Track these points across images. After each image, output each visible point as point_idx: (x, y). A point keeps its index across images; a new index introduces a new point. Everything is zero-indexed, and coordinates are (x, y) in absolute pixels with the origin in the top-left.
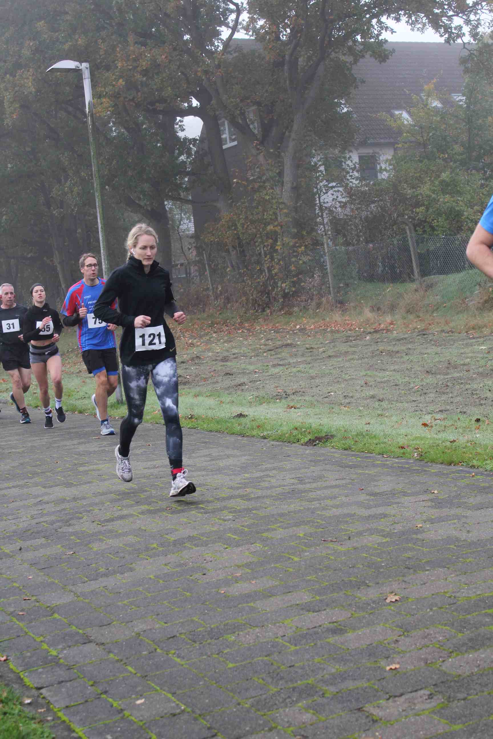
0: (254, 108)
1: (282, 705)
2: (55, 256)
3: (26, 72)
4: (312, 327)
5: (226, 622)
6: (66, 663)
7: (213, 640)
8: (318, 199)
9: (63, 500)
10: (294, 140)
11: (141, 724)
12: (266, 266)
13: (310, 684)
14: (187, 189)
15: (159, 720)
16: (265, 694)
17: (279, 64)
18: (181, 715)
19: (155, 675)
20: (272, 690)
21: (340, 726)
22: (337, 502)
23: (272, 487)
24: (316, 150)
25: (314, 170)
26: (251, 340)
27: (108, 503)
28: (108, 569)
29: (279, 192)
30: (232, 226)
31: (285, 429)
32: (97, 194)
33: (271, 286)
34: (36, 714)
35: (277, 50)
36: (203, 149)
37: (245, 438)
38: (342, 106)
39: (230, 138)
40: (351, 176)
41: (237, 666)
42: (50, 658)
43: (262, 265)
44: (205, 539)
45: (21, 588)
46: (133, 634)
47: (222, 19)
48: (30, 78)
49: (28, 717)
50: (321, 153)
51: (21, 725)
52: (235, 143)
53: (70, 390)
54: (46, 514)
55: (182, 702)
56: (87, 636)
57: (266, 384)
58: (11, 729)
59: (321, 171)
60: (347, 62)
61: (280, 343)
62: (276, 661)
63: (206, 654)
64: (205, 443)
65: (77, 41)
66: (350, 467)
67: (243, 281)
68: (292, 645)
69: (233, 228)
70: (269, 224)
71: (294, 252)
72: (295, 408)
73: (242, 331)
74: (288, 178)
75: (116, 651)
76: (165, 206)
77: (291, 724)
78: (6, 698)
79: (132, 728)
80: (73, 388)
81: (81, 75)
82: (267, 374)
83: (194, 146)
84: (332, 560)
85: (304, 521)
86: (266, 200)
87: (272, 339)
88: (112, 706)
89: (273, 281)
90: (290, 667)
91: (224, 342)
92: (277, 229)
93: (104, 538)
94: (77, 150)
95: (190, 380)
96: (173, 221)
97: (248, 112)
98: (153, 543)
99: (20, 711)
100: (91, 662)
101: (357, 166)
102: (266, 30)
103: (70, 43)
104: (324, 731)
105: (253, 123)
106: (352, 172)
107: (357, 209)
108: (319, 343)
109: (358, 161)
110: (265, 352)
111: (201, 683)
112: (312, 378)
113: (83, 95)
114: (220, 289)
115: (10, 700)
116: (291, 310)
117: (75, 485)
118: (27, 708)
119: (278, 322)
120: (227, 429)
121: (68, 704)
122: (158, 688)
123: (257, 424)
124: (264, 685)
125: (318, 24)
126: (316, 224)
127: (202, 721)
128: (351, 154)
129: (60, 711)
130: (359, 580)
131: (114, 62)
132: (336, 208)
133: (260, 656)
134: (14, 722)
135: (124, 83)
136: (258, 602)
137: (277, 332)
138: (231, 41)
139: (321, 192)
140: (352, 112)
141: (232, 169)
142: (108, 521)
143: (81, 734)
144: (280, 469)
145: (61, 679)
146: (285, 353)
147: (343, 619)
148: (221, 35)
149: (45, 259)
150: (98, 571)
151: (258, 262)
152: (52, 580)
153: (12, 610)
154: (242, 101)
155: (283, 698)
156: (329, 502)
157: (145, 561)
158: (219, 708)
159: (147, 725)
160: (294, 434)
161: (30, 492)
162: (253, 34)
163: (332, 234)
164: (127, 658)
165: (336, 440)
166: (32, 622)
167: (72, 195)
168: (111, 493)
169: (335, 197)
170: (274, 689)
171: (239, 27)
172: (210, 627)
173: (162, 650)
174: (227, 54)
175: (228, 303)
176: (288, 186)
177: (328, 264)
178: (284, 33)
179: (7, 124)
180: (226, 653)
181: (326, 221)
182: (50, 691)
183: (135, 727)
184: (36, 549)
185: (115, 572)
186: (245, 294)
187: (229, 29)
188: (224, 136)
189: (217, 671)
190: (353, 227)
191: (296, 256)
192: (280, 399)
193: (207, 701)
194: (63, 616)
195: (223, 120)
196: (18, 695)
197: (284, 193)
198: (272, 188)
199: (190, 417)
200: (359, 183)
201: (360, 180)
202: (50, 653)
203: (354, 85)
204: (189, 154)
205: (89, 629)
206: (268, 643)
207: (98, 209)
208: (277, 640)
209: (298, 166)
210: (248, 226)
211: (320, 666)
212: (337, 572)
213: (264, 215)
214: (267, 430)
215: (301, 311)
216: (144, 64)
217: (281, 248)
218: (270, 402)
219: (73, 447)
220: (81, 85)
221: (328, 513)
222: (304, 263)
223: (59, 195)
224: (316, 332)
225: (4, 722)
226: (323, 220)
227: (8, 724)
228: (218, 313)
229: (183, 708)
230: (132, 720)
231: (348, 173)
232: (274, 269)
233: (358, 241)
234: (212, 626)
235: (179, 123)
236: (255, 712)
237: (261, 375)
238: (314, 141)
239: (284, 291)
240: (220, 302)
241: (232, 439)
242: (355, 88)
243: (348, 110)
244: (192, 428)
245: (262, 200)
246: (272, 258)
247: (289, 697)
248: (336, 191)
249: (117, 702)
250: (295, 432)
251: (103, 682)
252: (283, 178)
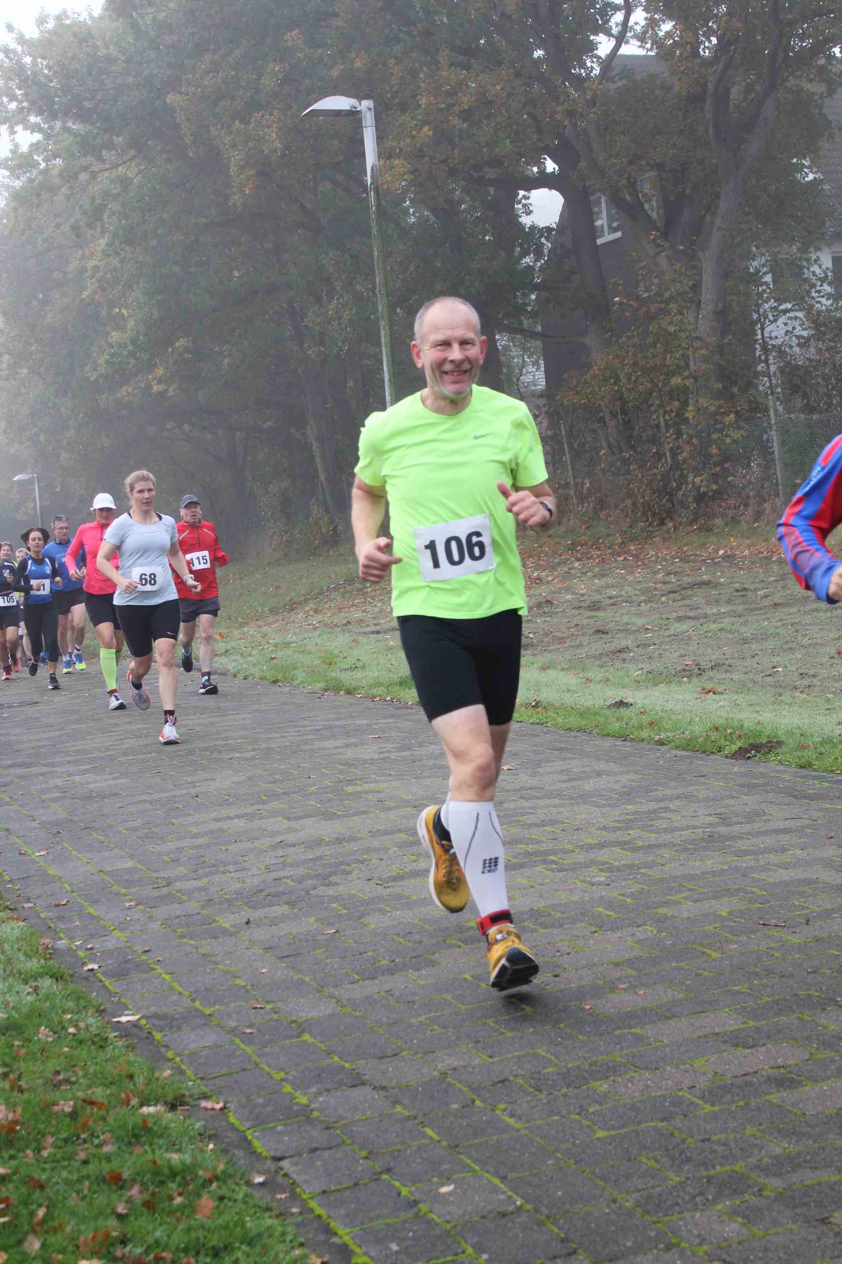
0: (653, 173)
1: (689, 1206)
2: (308, 427)
3: (267, 117)
4: (746, 552)
5: (594, 1059)
6: (323, 1119)
7: (570, 1089)
8: (759, 332)
9: (319, 842)
10: (720, 229)
11: (448, 1227)
12: (667, 447)
13: (737, 1173)
14: (534, 315)
15: (477, 1222)
16: (659, 1186)
17: (696, 99)
18: (515, 1215)
19: (472, 1146)
20: (672, 1180)
21: (789, 1248)
22: (787, 858)
23: (674, 830)
24: (757, 247)
25: (755, 281)
26: (639, 573)
27: (395, 849)
28: (393, 961)
29: (692, 320)
30: (610, 378)
31: (697, 729)
32: (382, 323)
33: (675, 481)
34: (272, 1201)
35: (693, 73)
36: (562, 246)
37: (628, 744)
38: (806, 170)
39: (610, 227)
40: (819, 292)
41: (611, 1136)
42: (295, 1108)
43: (661, 445)
44: (559, 915)
45: (249, 987)
46: (435, 1073)
47: (600, 22)
48: (275, 125)
49: (260, 1207)
50: (768, 251)
51: (248, 1219)
52: (619, 234)
53: (332, 654)
54: (292, 865)
55: (517, 1193)
56: (358, 1074)
57: (664, 650)
58: (231, 1224)
59: (766, 283)
60: (814, 94)
61: (690, 580)
62: (678, 1129)
63: (558, 1113)
64: (561, 749)
65: (352, 62)
66: (810, 797)
67: (628, 472)
68: (706, 1103)
69: (612, 381)
70: (674, 374)
71: (716, 422)
72: (714, 693)
73: (625, 559)
74: (707, 295)
75: (405, 1102)
76: (495, 341)
77: (704, 1239)
78: (223, 1172)
79: (432, 1233)
80: (336, 652)
81: (360, 121)
82: (667, 633)
83: (547, 241)
84: (777, 958)
85: (728, 890)
86: (671, 334)
87: (676, 573)
88: (399, 1194)
89: (679, 472)
90: (703, 1141)
91: (594, 576)
92: (688, 384)
93: (388, 909)
94: (349, 246)
95: (535, 641)
96: (509, 367)
97: (641, 181)
98: (469, 920)
99: (246, 1196)
100: (364, 1118)
101: (830, 274)
102: (674, 41)
103: (342, 67)
104: (760, 1254)
105: (649, 201)
106: (821, 285)
107: (828, 349)
108: (757, 580)
109: (830, 265)
110: (663, 595)
111: (550, 1162)
112: (745, 641)
113: (363, 155)
114: (588, 485)
115: (230, 1176)
116: (709, 523)
117: (339, 816)
118: (259, 1191)
119: (687, 544)
120: (597, 726)
121: (325, 1189)
122: (477, 1168)
123: (649, 719)
124: (658, 1170)
125: (766, 29)
126: (757, 375)
127: (553, 1227)
128: (819, 253)
129: (312, 1198)
130: (823, 996)
131: (414, 97)
132: (791, 347)
133: (652, 1120)
134: (237, 1213)
135: (431, 133)
136: (648, 1027)
137: (685, 560)
138: (616, 60)
139: (765, 320)
140: (822, 180)
141: (612, 281)
142: (395, 879)
143: (346, 1239)
144: (688, 798)
145: (314, 1145)
146: (698, 598)
147: (796, 1062)
148: (597, 49)
149: (293, 430)
150: (377, 964)
151: (654, 440)
152: (300, 976)
153: (234, 1024)
154: (630, 162)
155: (690, 1194)
156: (773, 858)
157: (457, 949)
158: (581, 1206)
159: (459, 1228)
160: (713, 738)
161: (264, 826)
162: (652, 46)
163: (783, 394)
164: (425, 1115)
165: (786, 749)
166: (266, 1047)
167: (340, 324)
168: (399, 831)
169: (790, 329)
170: (675, 1179)
171: (629, 34)
172: (566, 1067)
173: (484, 1102)
174: (607, 82)
175: (602, 509)
176: (707, 309)
177: (775, 444)
178: (707, 44)
179: (234, 203)
180: (594, 1113)
181: (773, 369)
182: (297, 1164)
183: (438, 1231)
184: (274, 922)
185: (405, 967)
186: (630, 494)
187: (612, 39)
188: (598, 223)
189: (577, 1142)
190: (820, 380)
191: (721, 431)
192: (689, 677)
193: (560, 1193)
194: (319, 1038)
195: (598, 194)
196: (243, 1168)
197: (701, 322)
198: (681, 313)
199: (533, 704)
200: (832, 305)
201: (834, 300)
202: (297, 1100)
203: (827, 133)
204: (539, 254)
205: (362, 1062)
206: (665, 1099)
207: (384, 348)
208: (680, 1093)
209: (726, 275)
210: (637, 378)
211: (755, 1142)
212: (785, 979)
213: (665, 358)
214: (666, 730)
215: (726, 524)
216: (466, 100)
217: (694, 417)
218: (671, 682)
219: (336, 751)
220: (358, 137)
221: (772, 877)
222: (734, 441)
223: (318, 324)
224: (753, 563)
225: (220, 1214)
226: (768, 368)
227: (226, 1217)
228: (584, 527)
229: (518, 1203)
230: (433, 1220)
231: (814, 286)
232: (683, 452)
233: (830, 404)
234: (570, 1065)
235: (523, 201)
236: (643, 1216)
237: (656, 634)
238: (754, 230)
239: (699, 490)
240: (586, 508)
241: (607, 743)
242: (828, 139)
243: (815, 178)
244: (538, 724)
245: (663, 332)
246: (679, 434)
247: (701, 1194)
248: (790, 318)
249: (408, 1189)
250: (714, 735)
251: (383, 1154)
252: (701, 294)
